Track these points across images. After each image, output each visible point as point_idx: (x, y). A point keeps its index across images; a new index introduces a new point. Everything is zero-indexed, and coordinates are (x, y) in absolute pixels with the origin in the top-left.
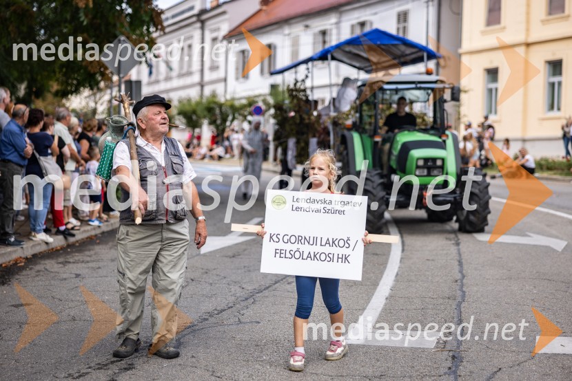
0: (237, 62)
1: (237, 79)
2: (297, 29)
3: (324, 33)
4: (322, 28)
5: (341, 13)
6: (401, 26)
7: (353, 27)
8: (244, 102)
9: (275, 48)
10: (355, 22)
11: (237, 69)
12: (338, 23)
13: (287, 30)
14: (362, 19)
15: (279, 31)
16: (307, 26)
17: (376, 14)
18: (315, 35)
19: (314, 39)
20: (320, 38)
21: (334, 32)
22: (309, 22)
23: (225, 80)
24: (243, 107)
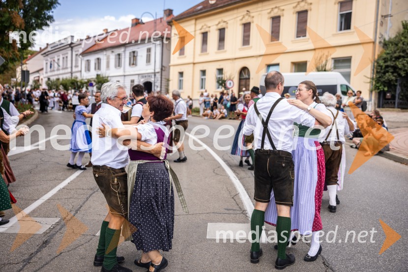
0: (86, 65)
1: (85, 71)
2: (109, 52)
3: (119, 55)
4: (119, 53)
5: (126, 47)
6: (148, 54)
7: (130, 53)
8: (86, 81)
9: (100, 59)
10: (131, 51)
11: (85, 67)
12: (125, 51)
13: (105, 53)
14: (134, 50)
15: (102, 53)
16: (113, 52)
17: (138, 48)
18: (116, 55)
19: (115, 57)
20: (118, 57)
21: (123, 54)
22: (113, 50)
23: (81, 71)
24: (86, 83)
